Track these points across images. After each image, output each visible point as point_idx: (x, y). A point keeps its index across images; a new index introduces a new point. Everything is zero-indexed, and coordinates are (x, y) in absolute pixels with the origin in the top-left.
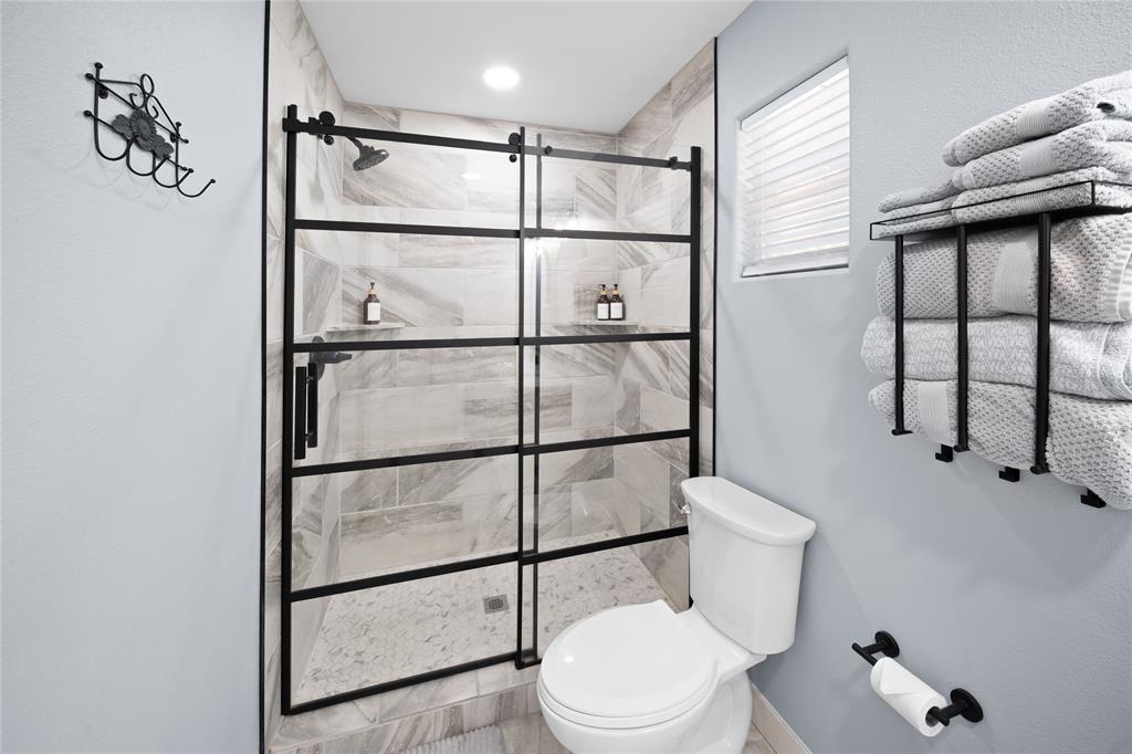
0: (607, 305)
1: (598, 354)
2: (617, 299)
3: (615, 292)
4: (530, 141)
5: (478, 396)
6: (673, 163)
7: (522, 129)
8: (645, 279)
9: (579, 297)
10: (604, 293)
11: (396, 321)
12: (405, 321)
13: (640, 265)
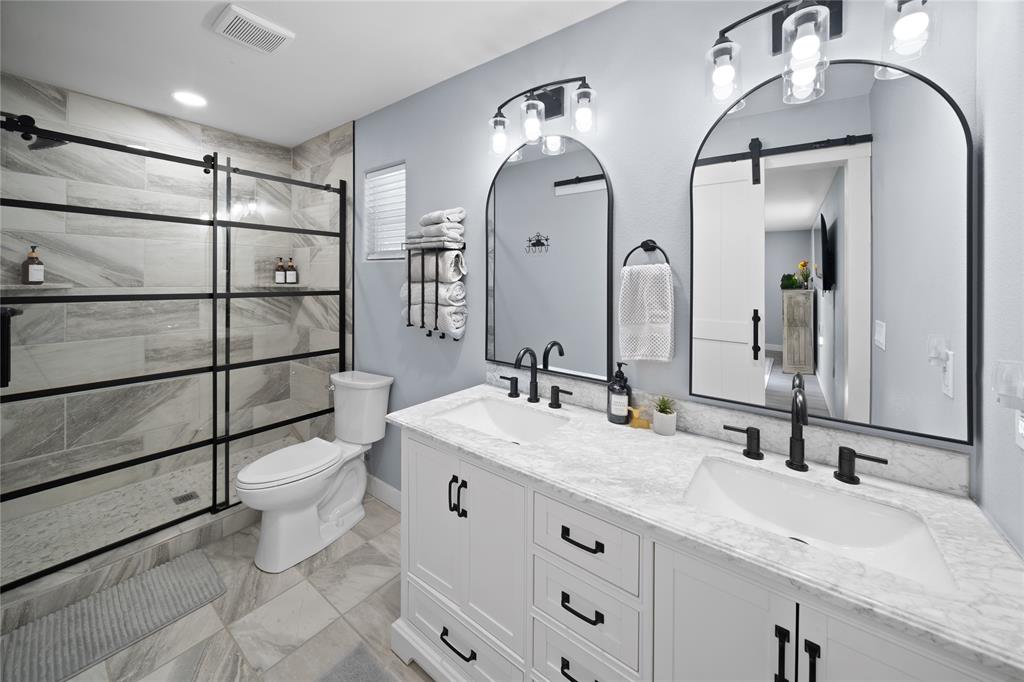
0: (283, 273)
1: (277, 309)
2: (292, 268)
3: (290, 264)
4: (221, 161)
5: (159, 345)
6: (327, 188)
7: (216, 154)
8: (313, 256)
9: (259, 267)
10: (281, 264)
11: (63, 282)
12: (74, 282)
13: (309, 246)
